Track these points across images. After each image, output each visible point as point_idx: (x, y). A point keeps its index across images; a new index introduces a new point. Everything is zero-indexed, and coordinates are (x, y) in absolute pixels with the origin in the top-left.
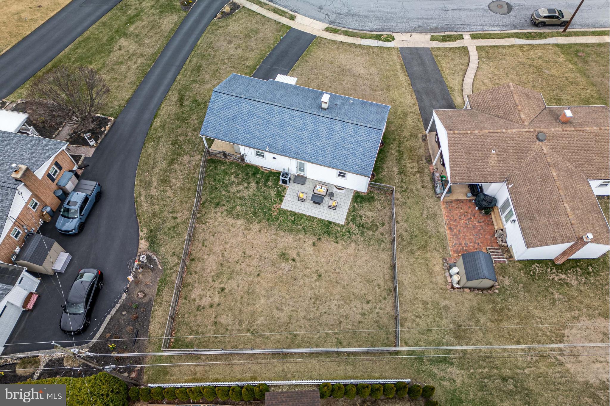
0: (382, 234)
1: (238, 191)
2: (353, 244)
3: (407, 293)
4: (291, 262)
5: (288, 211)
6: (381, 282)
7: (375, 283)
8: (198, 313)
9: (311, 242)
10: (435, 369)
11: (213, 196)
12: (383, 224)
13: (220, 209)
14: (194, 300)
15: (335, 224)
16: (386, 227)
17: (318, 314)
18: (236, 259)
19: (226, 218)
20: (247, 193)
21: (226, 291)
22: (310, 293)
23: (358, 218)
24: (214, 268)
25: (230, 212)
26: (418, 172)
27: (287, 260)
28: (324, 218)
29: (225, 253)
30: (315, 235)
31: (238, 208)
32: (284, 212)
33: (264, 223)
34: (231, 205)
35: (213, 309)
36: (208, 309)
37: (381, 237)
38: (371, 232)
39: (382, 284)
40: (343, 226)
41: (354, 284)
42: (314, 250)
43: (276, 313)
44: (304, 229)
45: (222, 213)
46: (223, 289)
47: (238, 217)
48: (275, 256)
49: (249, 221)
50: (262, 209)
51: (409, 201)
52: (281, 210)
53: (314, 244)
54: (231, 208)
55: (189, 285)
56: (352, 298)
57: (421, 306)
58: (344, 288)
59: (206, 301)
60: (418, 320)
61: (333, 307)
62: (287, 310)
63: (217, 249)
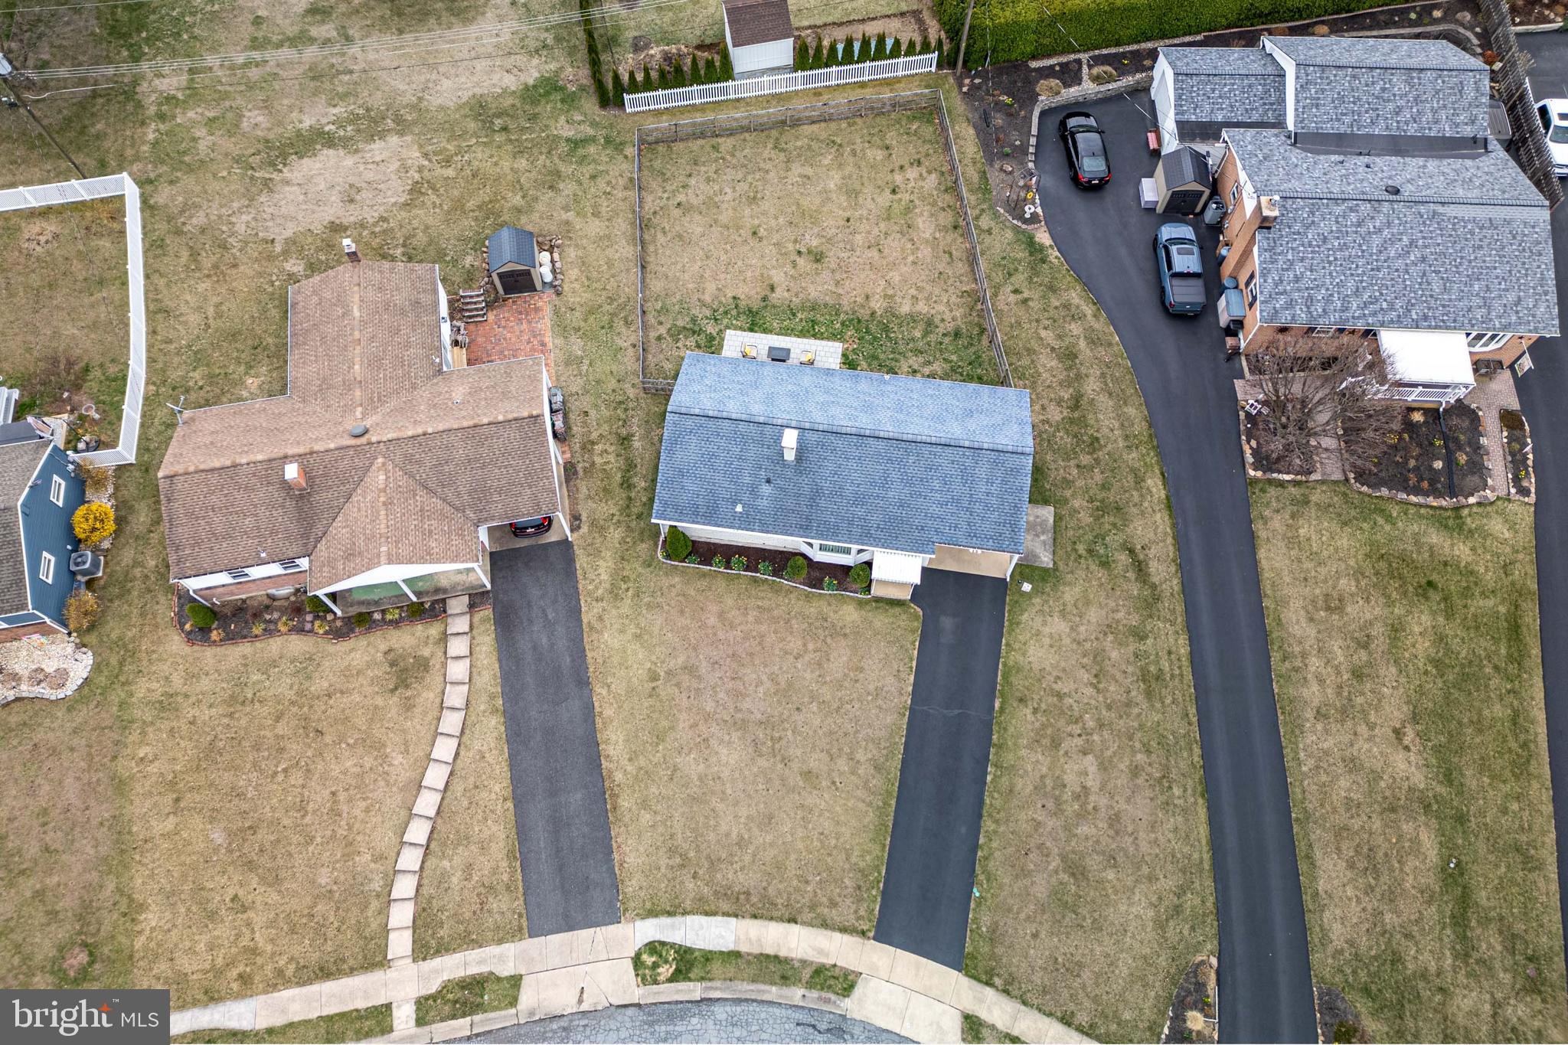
0: (661, 323)
1: (929, 363)
2: (707, 298)
3: (622, 225)
4: (803, 250)
5: (828, 339)
6: (661, 239)
7: (670, 236)
8: (916, 157)
9: (778, 290)
10: (591, 132)
11: (972, 350)
12: (659, 338)
13: (950, 327)
14: (930, 172)
15: (741, 329)
16: (653, 335)
17: (750, 178)
18: (890, 239)
19: (933, 312)
20: (911, 361)
21: (888, 191)
22: (765, 205)
23: (702, 343)
24: (920, 220)
25: (930, 324)
26: (593, 443)
27: (809, 252)
28: (763, 336)
29: (909, 246)
30: (774, 307)
31: (918, 334)
32: (833, 337)
33: (864, 314)
34: (932, 338)
35: (897, 165)
36: (905, 162)
37: (662, 319)
38: (680, 323)
39: (659, 235)
40: (727, 327)
41: (700, 229)
42: (770, 277)
43: (809, 171)
44: (794, 315)
45: (943, 320)
46: (894, 192)
47: (913, 318)
48: (831, 254)
49: (890, 312)
50: (875, 338)
51: (612, 383)
52: (842, 340)
53: (772, 288)
54: (931, 332)
55: (946, 190)
56: (703, 207)
57: (603, 210)
58: (716, 221)
59: (912, 173)
60: (608, 189)
61: (728, 190)
62: (794, 176)
63: (926, 252)
